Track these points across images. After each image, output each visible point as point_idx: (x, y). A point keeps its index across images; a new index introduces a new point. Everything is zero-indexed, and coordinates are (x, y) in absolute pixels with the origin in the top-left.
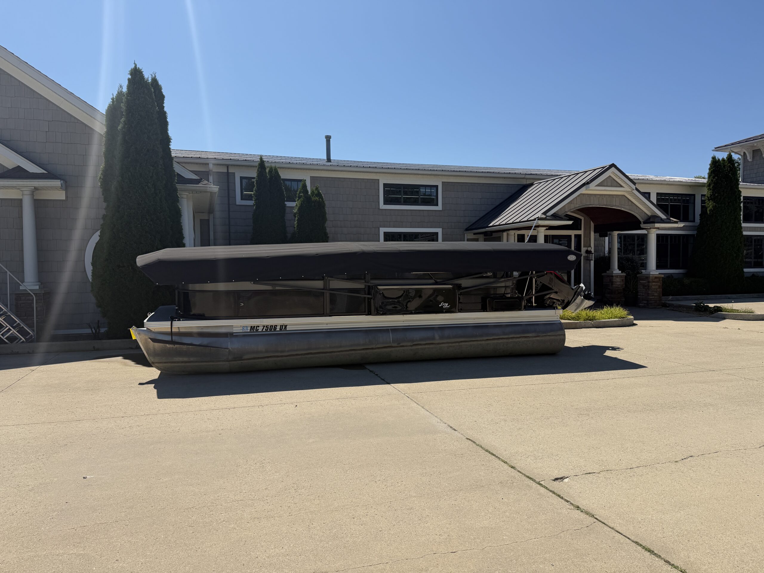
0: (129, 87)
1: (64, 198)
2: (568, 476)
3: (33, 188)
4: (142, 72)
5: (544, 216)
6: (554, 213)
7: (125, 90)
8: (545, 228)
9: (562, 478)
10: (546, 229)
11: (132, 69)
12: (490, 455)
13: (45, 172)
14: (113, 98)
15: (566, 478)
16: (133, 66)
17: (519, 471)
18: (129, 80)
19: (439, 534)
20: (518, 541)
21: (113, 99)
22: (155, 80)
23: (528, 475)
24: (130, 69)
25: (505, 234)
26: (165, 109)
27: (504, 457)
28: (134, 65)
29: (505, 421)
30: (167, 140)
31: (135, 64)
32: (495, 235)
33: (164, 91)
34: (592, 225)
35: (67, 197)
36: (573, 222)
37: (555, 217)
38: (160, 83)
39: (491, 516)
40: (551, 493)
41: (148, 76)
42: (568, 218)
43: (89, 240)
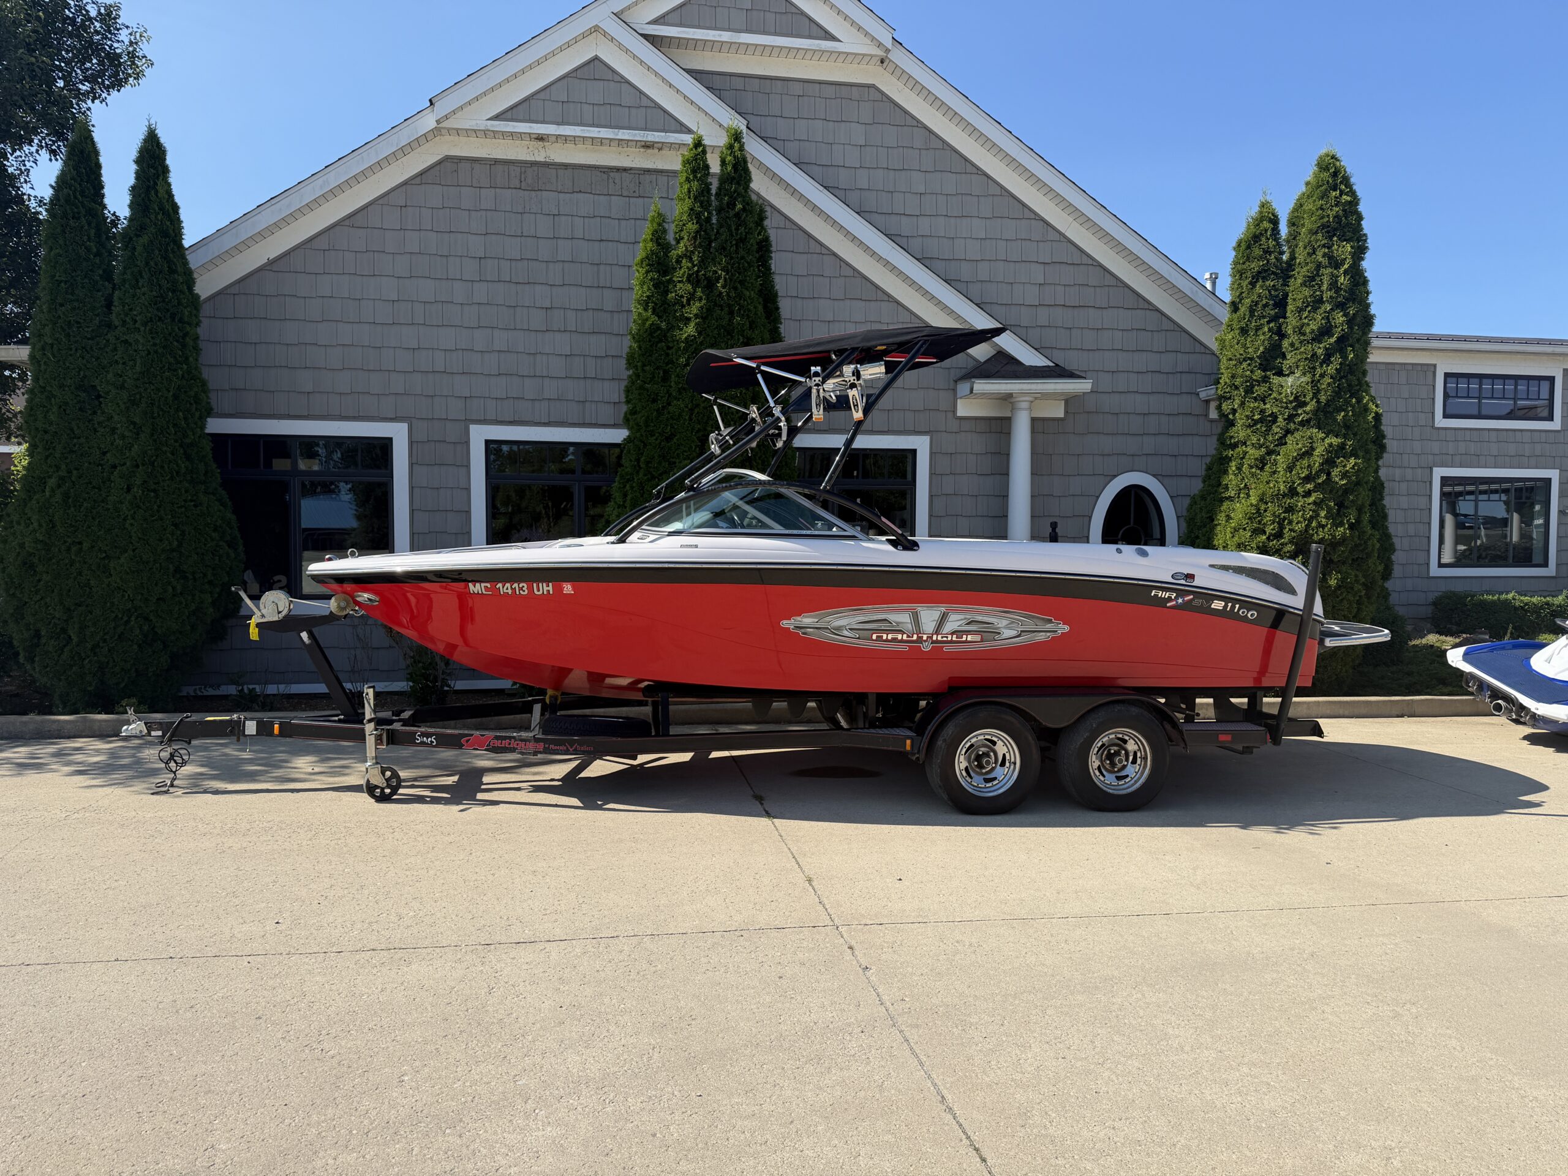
28: (1322, 151)
43: (1098, 497)
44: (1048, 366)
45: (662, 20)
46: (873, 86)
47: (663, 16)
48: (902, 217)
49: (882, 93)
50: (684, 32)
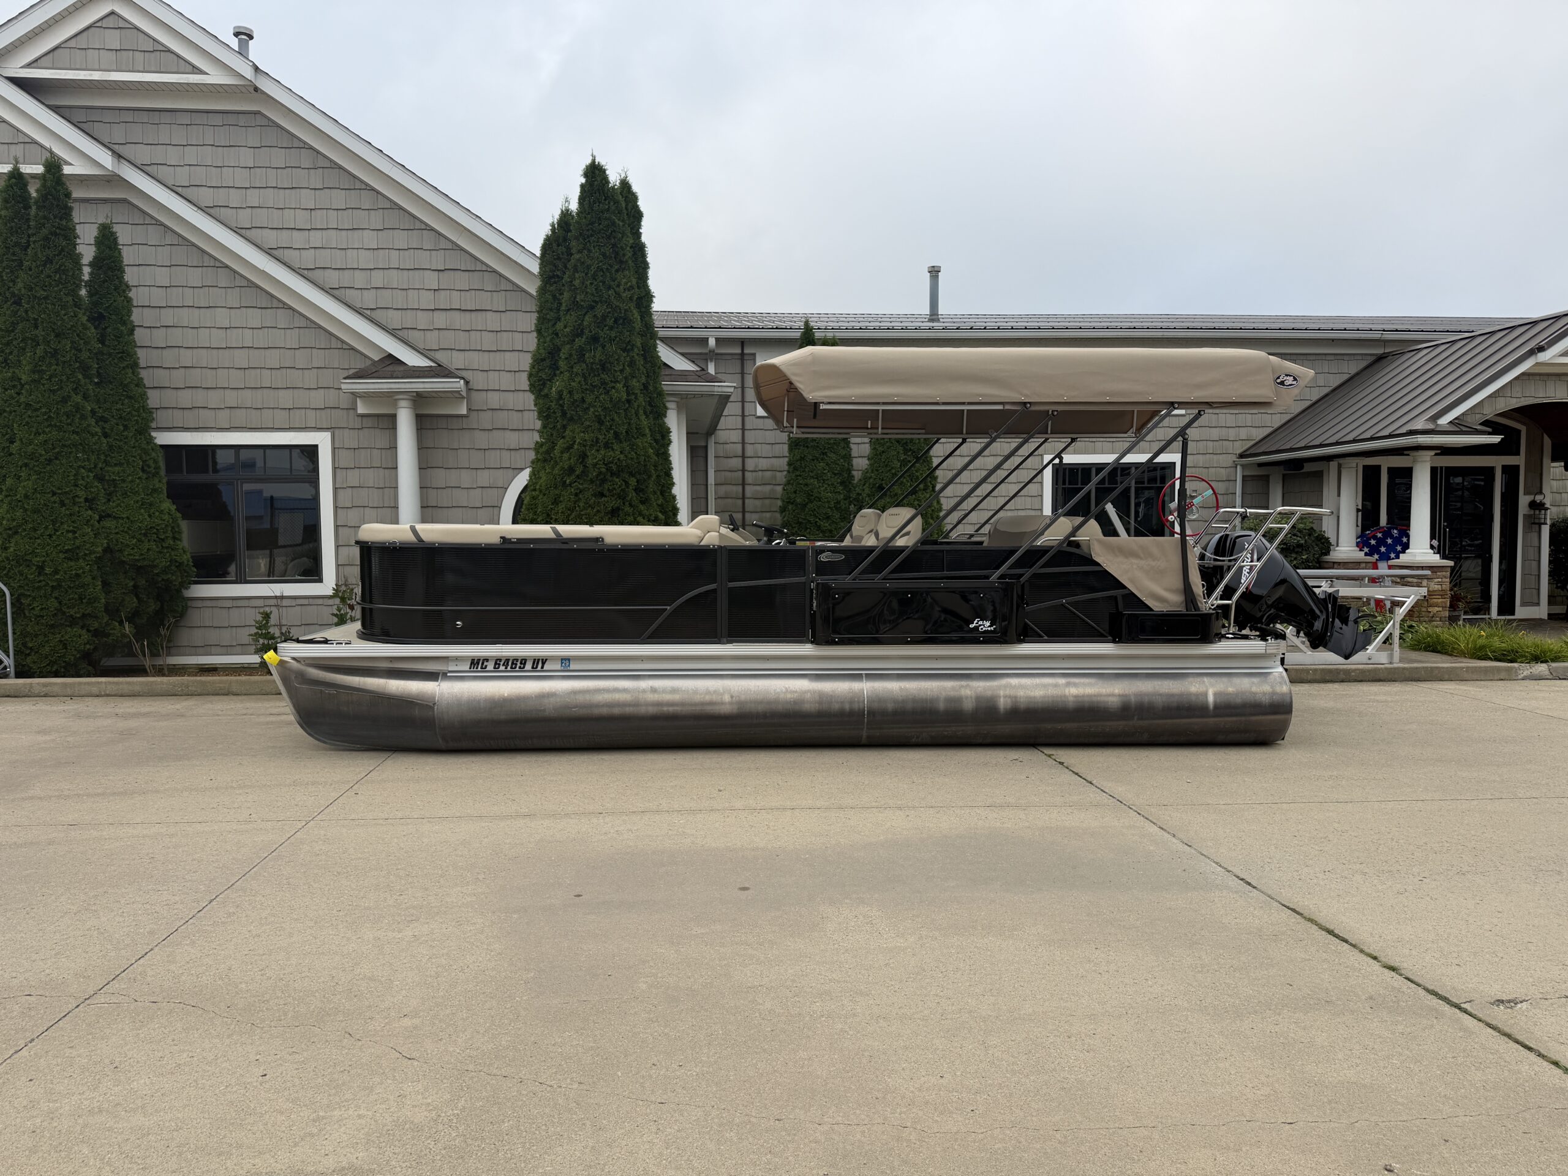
0: (581, 200)
1: (464, 411)
2: (1527, 999)
3: (415, 394)
4: (604, 171)
5: (1430, 426)
6: (1456, 419)
7: (574, 206)
8: (1432, 453)
9: (1514, 1002)
10: (1436, 454)
11: (587, 166)
12: (1338, 941)
13: (433, 364)
14: (553, 223)
15: (1521, 1002)
16: (589, 161)
17: (1407, 979)
18: (582, 186)
19: (1251, 1085)
20: (1427, 1117)
21: (553, 225)
22: (625, 185)
23: (1431, 988)
24: (584, 167)
25: (1334, 465)
26: (644, 239)
27: (1371, 948)
28: (591, 158)
29: (1365, 874)
30: (647, 297)
31: (592, 155)
32: (1308, 468)
33: (642, 204)
34: (1547, 442)
35: (469, 410)
36: (1502, 439)
37: (1459, 426)
38: (635, 188)
39: (1358, 1061)
40: (1490, 1030)
41: (614, 178)
42: (1490, 430)
43: (506, 489)
44: (431, 366)
45: (35, 65)
46: (259, 113)
47: (36, 60)
48: (294, 231)
49: (269, 119)
50: (56, 74)
